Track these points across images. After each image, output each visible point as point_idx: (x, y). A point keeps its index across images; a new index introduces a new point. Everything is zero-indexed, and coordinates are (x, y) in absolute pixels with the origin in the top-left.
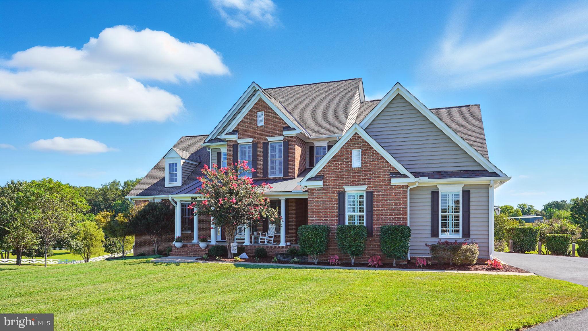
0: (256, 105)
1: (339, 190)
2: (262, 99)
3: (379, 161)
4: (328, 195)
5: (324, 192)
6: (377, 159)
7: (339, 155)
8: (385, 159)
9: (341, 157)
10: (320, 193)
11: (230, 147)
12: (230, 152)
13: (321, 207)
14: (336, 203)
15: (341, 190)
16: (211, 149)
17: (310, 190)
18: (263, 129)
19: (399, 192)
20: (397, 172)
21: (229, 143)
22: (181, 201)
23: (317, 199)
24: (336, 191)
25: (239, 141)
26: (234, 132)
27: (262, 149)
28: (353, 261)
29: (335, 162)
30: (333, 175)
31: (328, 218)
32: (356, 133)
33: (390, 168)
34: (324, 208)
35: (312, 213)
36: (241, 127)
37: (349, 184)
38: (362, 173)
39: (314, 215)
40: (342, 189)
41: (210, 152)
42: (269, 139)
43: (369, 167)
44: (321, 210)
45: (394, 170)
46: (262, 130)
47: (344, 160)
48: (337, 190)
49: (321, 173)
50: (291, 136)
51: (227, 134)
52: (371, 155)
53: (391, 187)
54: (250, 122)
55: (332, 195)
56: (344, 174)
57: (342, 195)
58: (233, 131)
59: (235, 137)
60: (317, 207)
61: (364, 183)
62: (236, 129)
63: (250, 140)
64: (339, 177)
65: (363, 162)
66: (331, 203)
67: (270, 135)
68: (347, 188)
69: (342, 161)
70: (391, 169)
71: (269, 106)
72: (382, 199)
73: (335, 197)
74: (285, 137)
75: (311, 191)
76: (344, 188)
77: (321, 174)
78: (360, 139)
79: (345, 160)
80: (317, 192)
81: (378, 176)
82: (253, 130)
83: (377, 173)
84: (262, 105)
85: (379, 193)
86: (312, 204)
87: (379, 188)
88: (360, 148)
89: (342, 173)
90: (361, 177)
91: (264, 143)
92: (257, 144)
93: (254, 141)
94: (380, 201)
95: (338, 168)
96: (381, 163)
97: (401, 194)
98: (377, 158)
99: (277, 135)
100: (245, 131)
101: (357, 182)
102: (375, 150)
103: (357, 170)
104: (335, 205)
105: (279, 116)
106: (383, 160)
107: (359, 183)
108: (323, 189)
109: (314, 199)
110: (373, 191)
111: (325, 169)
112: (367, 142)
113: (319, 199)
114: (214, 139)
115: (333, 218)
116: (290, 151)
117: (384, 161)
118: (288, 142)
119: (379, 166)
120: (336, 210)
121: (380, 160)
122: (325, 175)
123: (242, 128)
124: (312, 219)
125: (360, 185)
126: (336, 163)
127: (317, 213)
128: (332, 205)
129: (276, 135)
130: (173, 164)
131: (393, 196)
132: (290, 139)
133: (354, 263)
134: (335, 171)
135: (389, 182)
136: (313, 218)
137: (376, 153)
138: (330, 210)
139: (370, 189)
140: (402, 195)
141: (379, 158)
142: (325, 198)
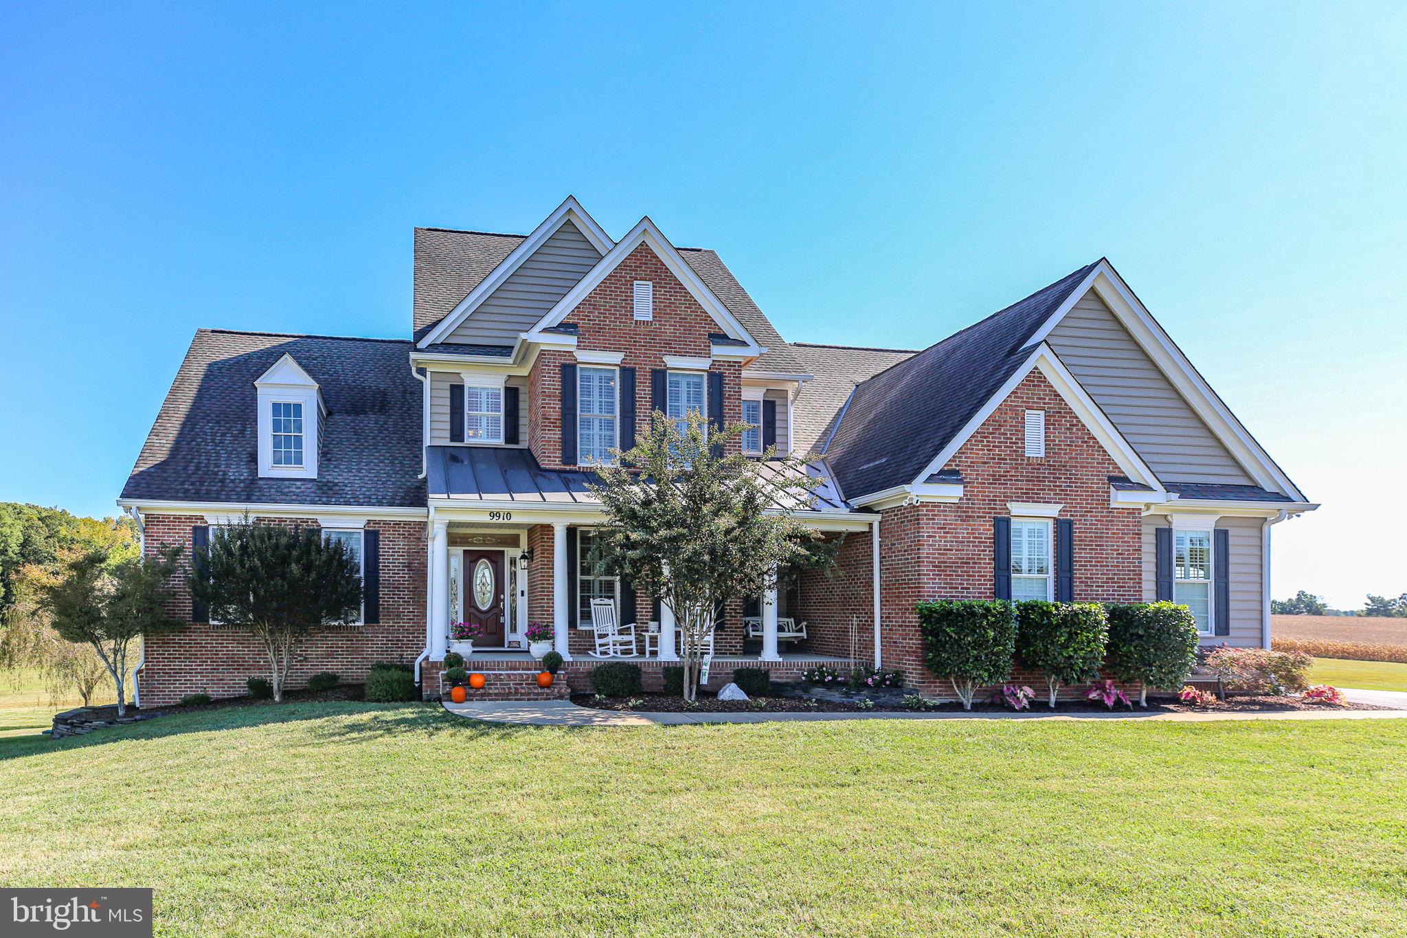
0: (629, 259)
1: (995, 513)
2: (647, 245)
3: (1085, 445)
4: (969, 525)
5: (959, 516)
6: (1080, 441)
7: (997, 421)
8: (1098, 442)
9: (999, 425)
10: (951, 517)
11: (552, 370)
12: (552, 385)
13: (952, 555)
14: (988, 547)
15: (1000, 513)
16: (428, 374)
17: (924, 509)
18: (652, 331)
19: (1126, 526)
20: (1122, 475)
21: (550, 359)
22: (451, 525)
23: (944, 533)
24: (988, 513)
25: (583, 356)
26: (565, 328)
27: (648, 387)
28: (1053, 698)
29: (985, 437)
30: (982, 471)
31: (970, 584)
32: (1036, 368)
33: (1109, 464)
34: (959, 558)
35: (931, 570)
36: (587, 316)
37: (1018, 497)
38: (1048, 473)
39: (937, 575)
40: (1002, 509)
41: (422, 383)
42: (671, 361)
43: (1062, 457)
44: (953, 563)
45: (1117, 470)
46: (648, 335)
47: (1006, 434)
48: (990, 513)
49: (953, 464)
50: (730, 362)
51: (545, 330)
52: (1068, 429)
53: (1111, 512)
54: (612, 306)
55: (979, 525)
56: (1008, 472)
57: (1002, 527)
58: (561, 325)
59: (568, 342)
60: (943, 554)
61: (1052, 499)
62: (571, 319)
63: (617, 358)
64: (996, 479)
65: (1050, 445)
66: (977, 546)
67: (671, 351)
68: (1015, 508)
69: (1002, 437)
70: (1111, 469)
71: (667, 269)
72: (1092, 541)
73: (986, 529)
74: (713, 361)
75: (927, 511)
76: (1008, 509)
77: (954, 467)
78: (1042, 385)
79: (1009, 436)
80: (944, 516)
81: (1083, 483)
82: (622, 330)
83: (1081, 475)
84: (647, 264)
85: (1084, 524)
86: (931, 545)
87: (1085, 512)
88: (1042, 409)
89: (1003, 468)
90: (1047, 483)
91: (654, 372)
92: (633, 370)
93: (625, 363)
94: (1088, 545)
95: (993, 454)
96: (1088, 450)
97: (1131, 530)
98: (1080, 438)
99: (691, 353)
100: (599, 331)
101: (1036, 494)
102: (1077, 417)
103: (1038, 464)
104: (985, 551)
105: (695, 301)
106: (1093, 443)
107: (1042, 498)
108: (959, 507)
109: (935, 533)
110: (1072, 518)
111: (963, 453)
112: (1059, 396)
113: (947, 533)
114: (442, 343)
115: (983, 584)
116: (726, 402)
117: (1094, 447)
118: (721, 376)
119: (1084, 459)
120: (989, 564)
121: (1086, 442)
122: (962, 470)
123: (589, 320)
124: (930, 588)
125: (1044, 502)
126: (988, 442)
127: (943, 571)
128: (978, 551)
129: (687, 352)
130: (287, 406)
131: (1114, 533)
132: (727, 369)
133: (1056, 703)
134: (985, 463)
135: (1105, 500)
136: (933, 583)
137: (1078, 425)
138: (975, 563)
139: (1067, 515)
140: (1133, 534)
141: (1084, 438)
142: (963, 533)
